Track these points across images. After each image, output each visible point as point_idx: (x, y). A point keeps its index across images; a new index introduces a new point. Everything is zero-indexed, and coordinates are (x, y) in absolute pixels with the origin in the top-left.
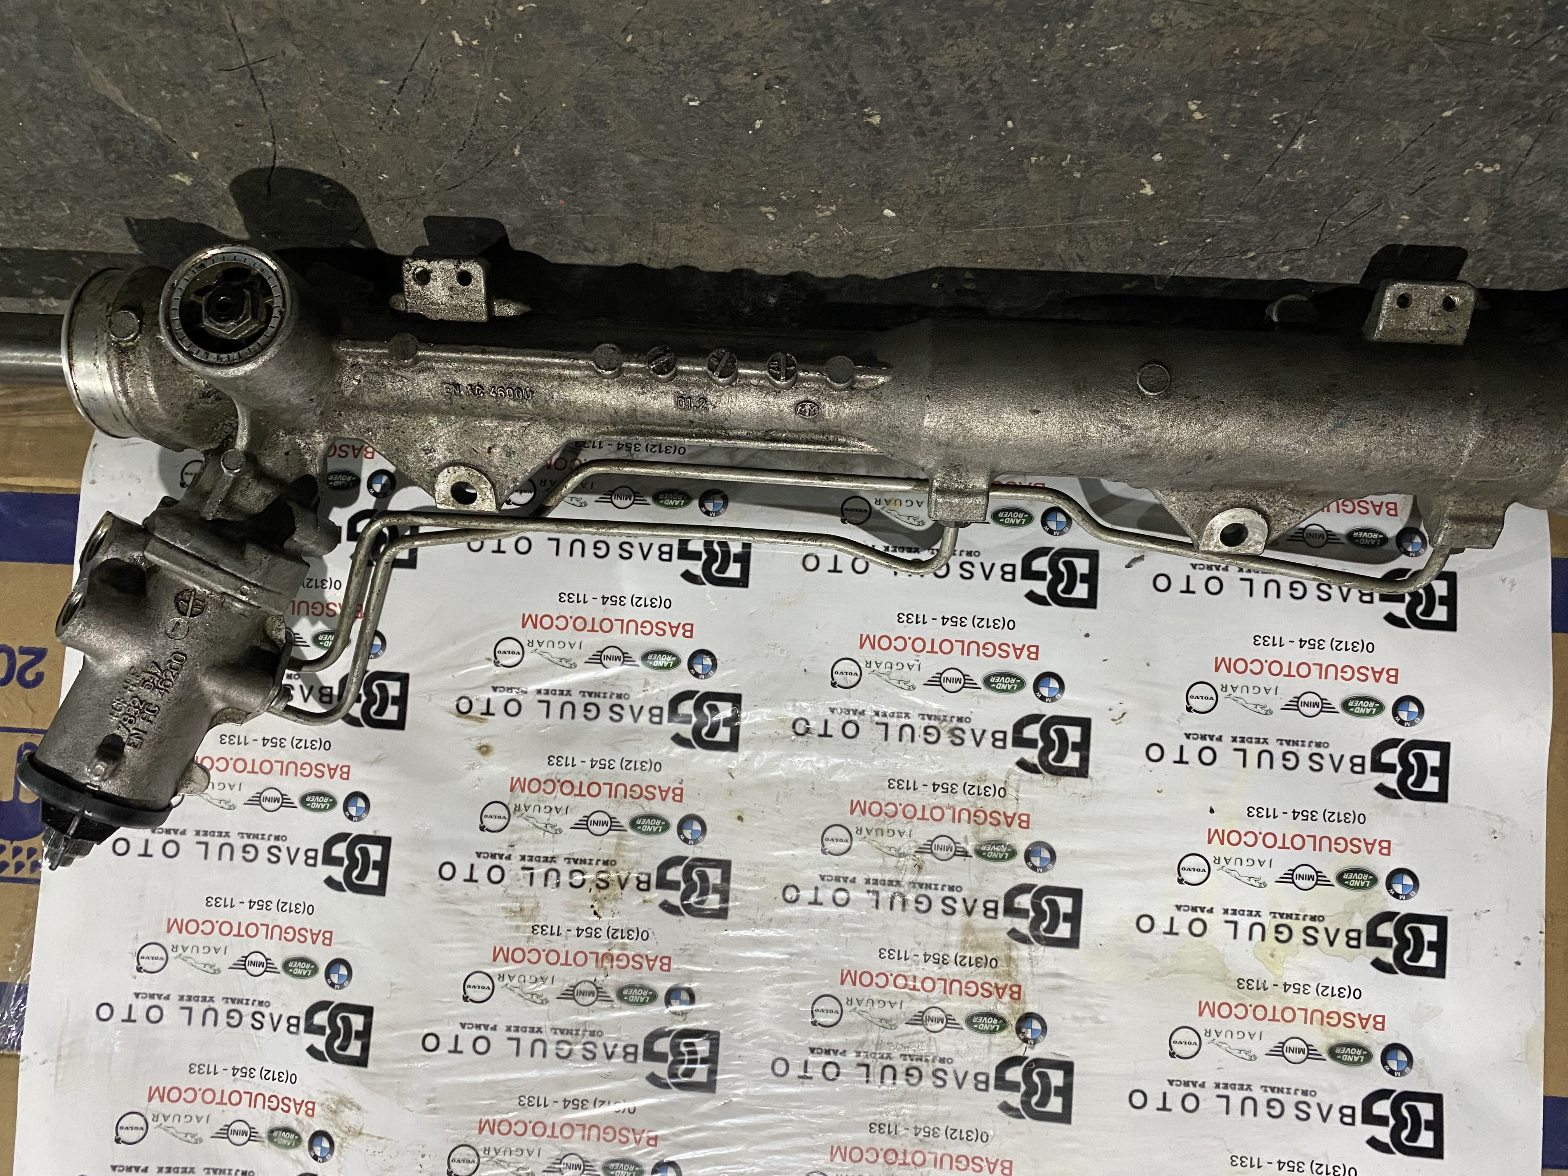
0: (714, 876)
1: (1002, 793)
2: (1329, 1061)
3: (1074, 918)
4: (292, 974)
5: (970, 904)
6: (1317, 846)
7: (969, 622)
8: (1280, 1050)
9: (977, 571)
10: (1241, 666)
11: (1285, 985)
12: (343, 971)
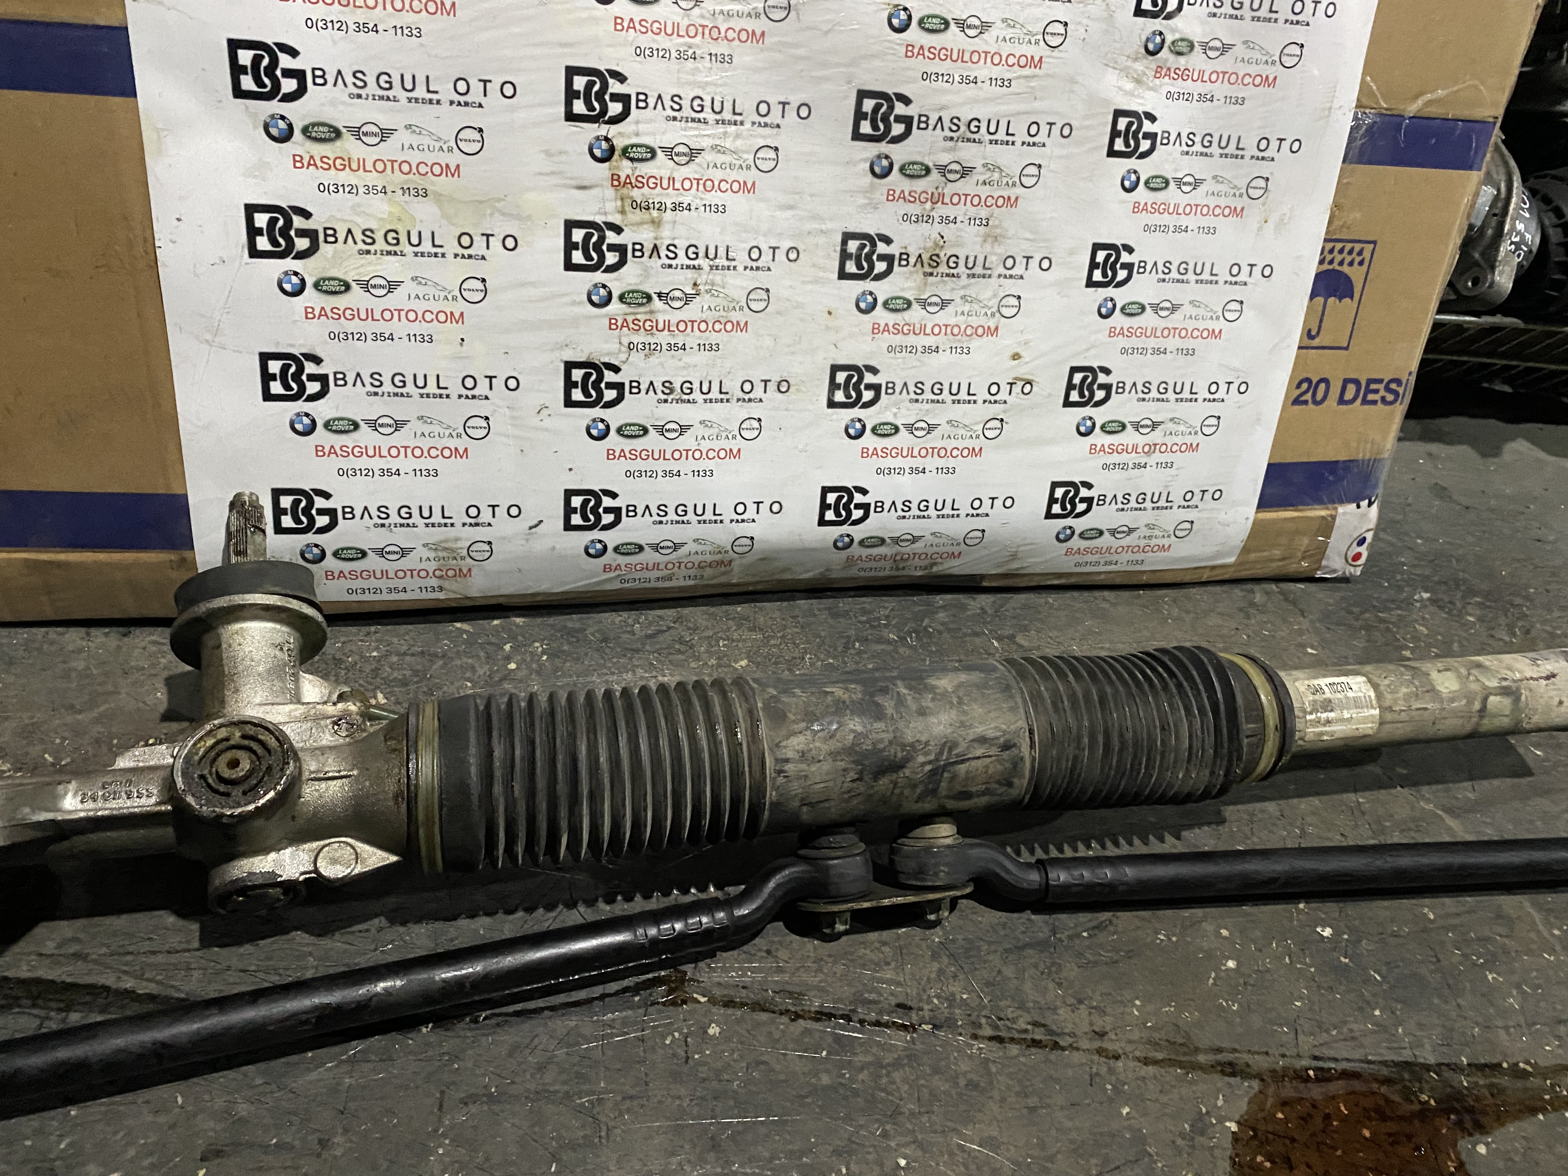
0: (851, 267)
1: (631, 347)
2: (339, 125)
3: (570, 246)
4: (1163, 178)
5: (655, 254)
6: (370, 313)
7: (660, 474)
8: (385, 134)
9: (654, 511)
10: (447, 453)
11: (385, 193)
12: (1127, 184)
